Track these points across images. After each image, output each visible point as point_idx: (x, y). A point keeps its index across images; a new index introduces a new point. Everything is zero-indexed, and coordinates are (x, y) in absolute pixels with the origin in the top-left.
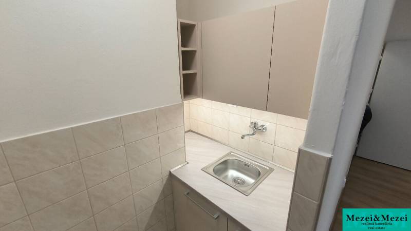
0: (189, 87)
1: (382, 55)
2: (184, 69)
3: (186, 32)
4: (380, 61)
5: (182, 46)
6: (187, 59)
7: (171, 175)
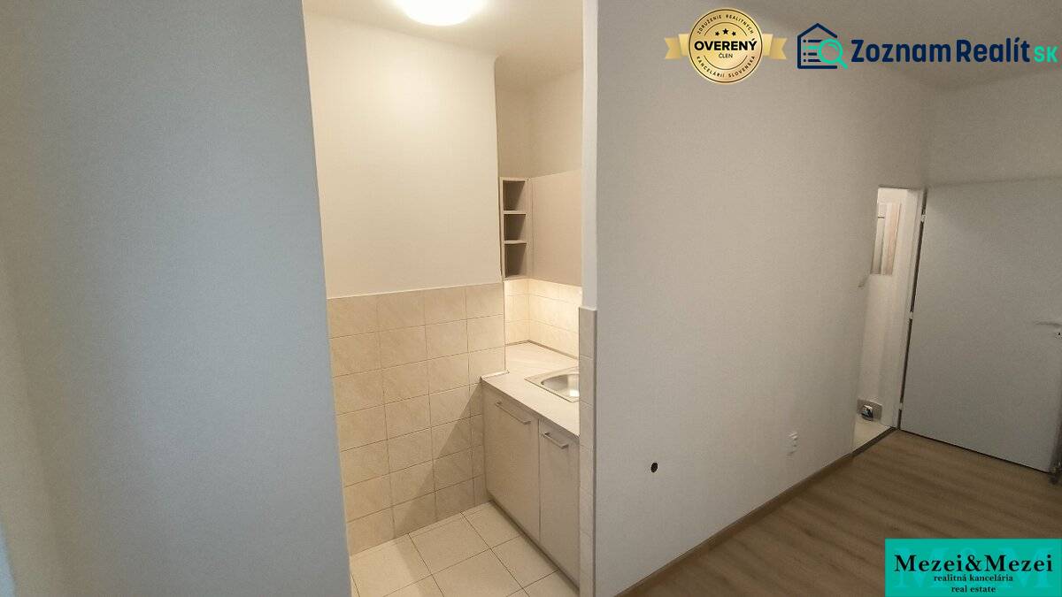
0: (514, 263)
1: (923, 212)
2: (507, 238)
3: (511, 192)
4: (922, 224)
5: (506, 209)
6: (512, 226)
7: (482, 384)
